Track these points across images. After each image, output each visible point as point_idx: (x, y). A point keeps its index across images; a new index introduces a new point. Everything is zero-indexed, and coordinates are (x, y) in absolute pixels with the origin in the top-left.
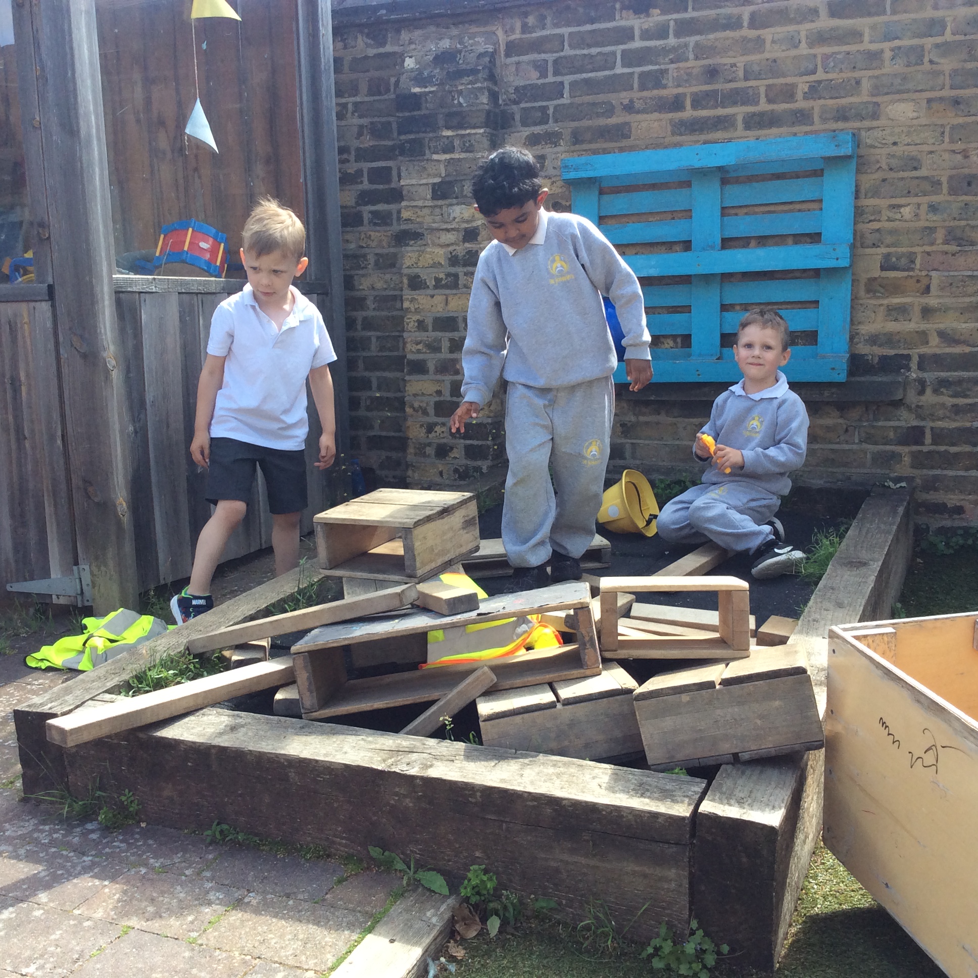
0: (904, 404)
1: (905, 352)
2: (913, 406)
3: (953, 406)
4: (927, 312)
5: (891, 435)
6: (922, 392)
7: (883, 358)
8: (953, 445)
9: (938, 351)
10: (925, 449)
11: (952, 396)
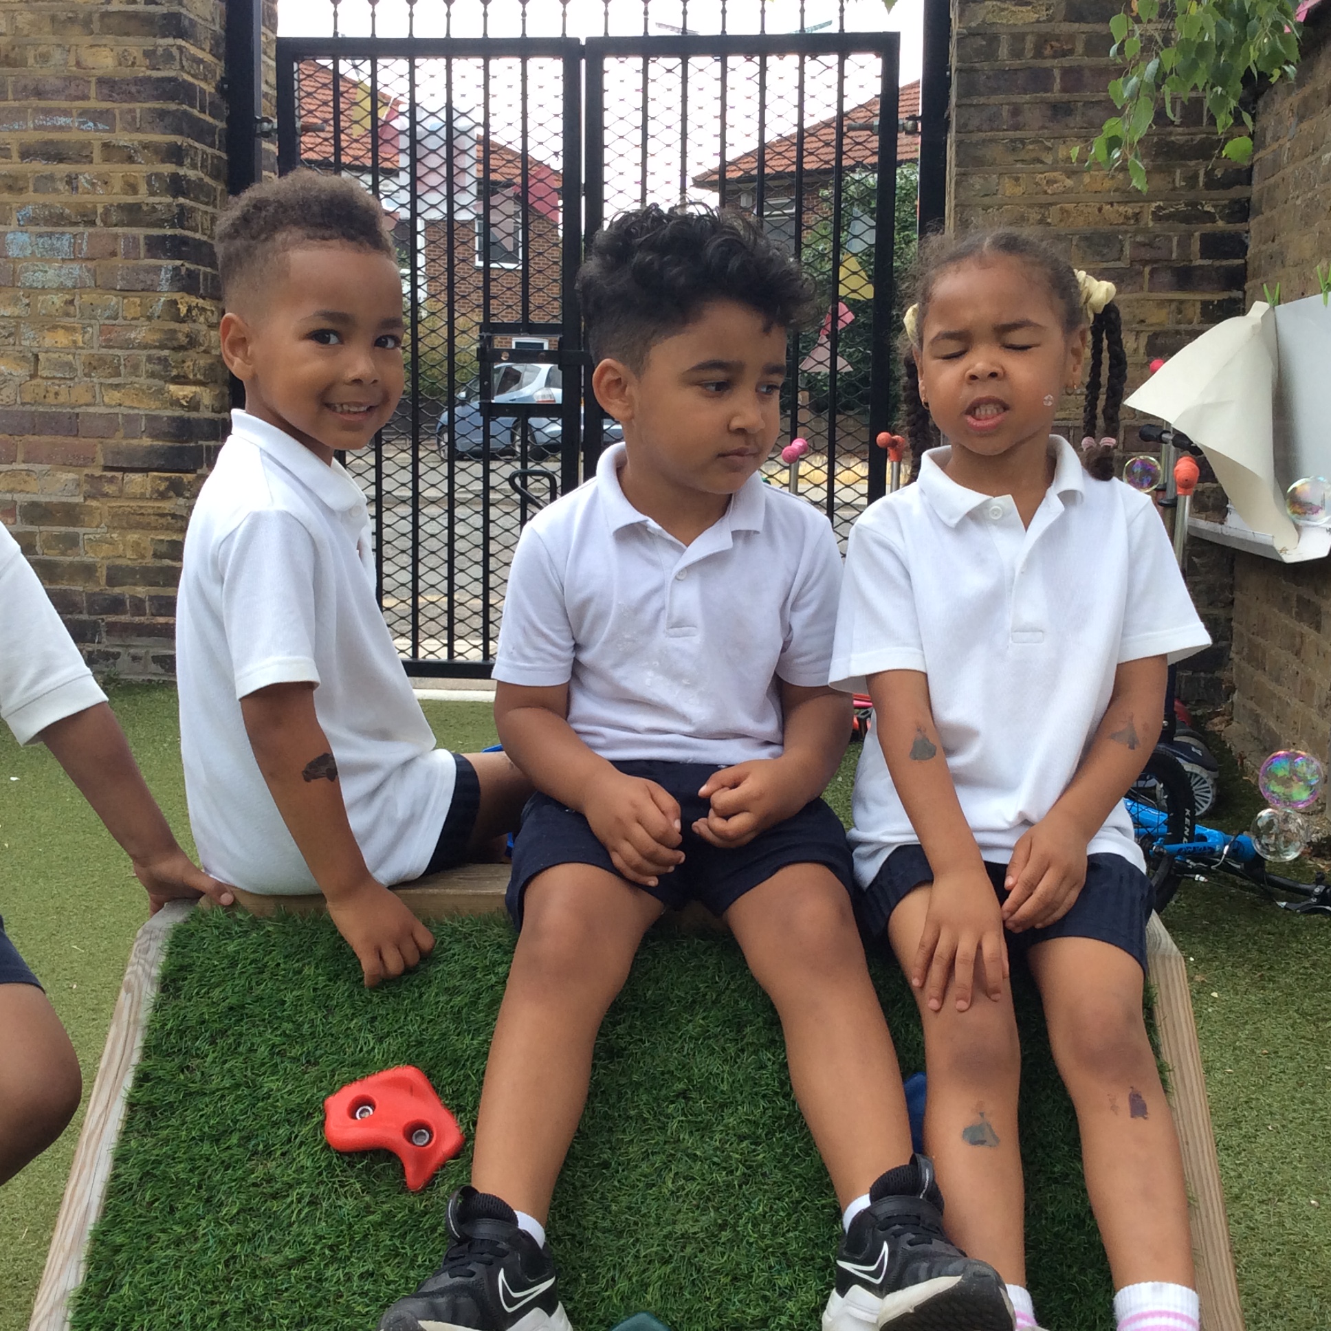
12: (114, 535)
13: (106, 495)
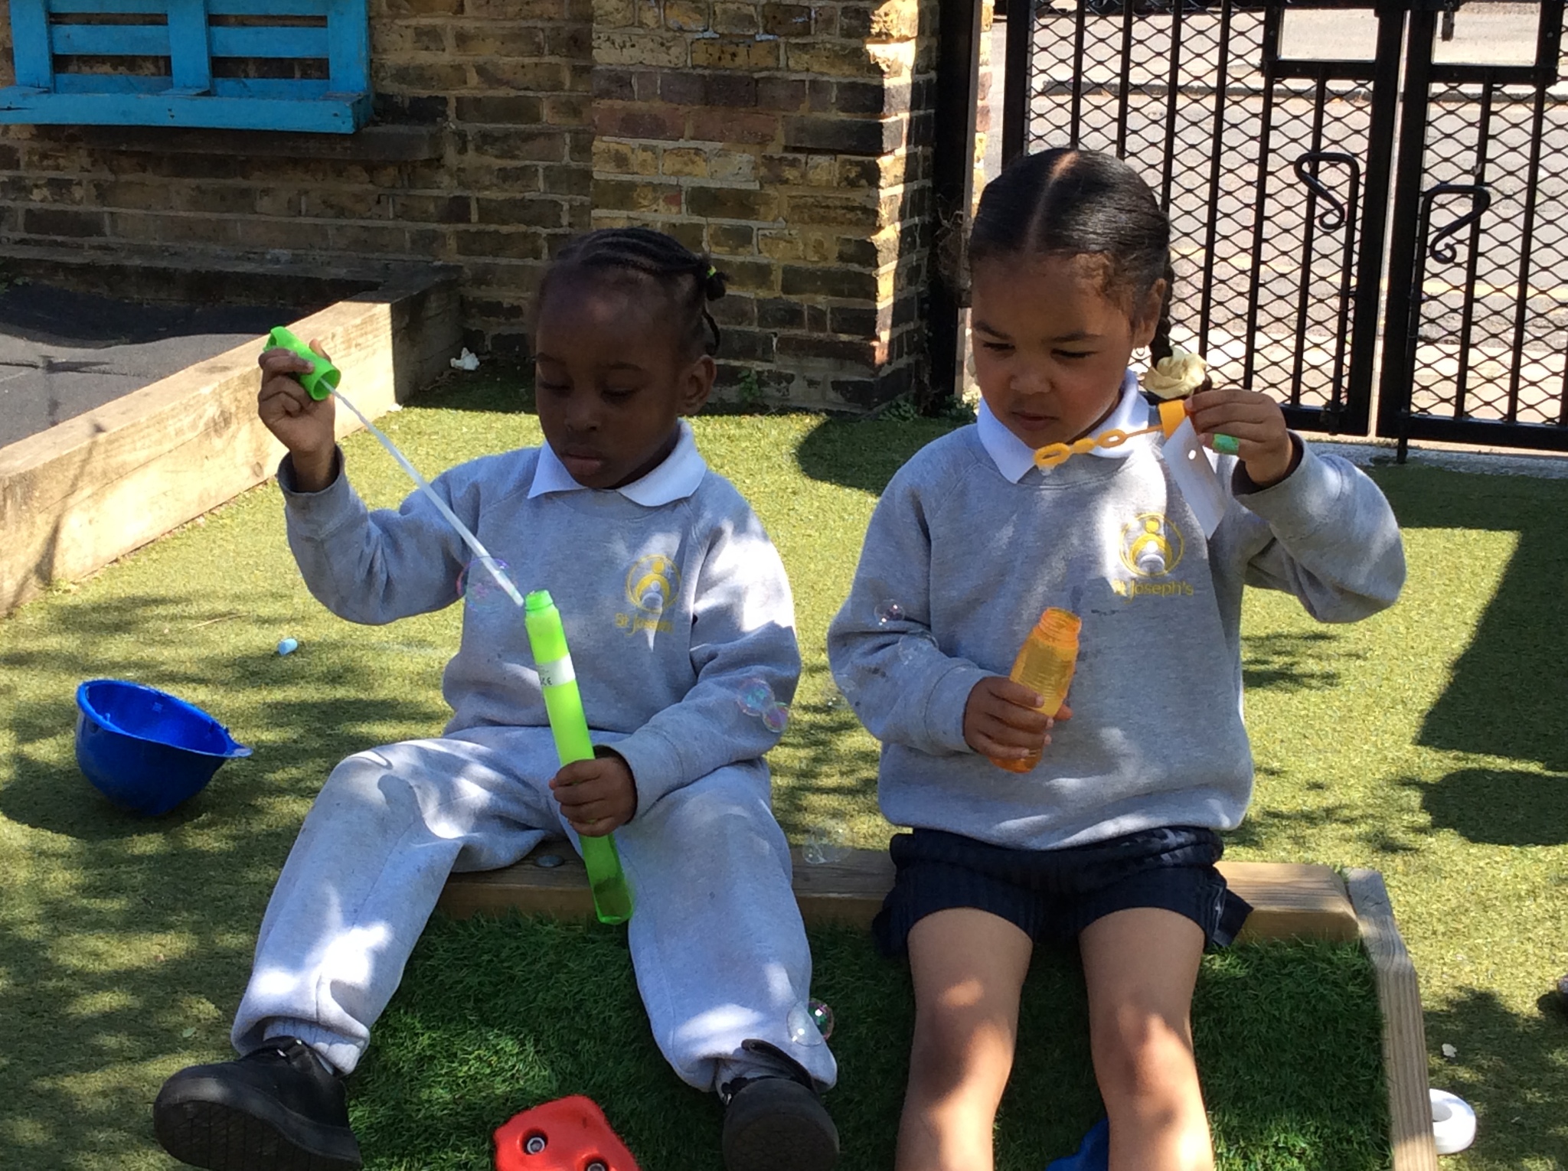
0: (443, 166)
1: (441, 94)
2: (455, 169)
3: (500, 169)
4: (463, 39)
5: (432, 208)
6: (462, 150)
7: (416, 101)
8: (504, 222)
9: (479, 94)
10: (473, 229)
11: (497, 157)
12: (793, 232)
13: (786, 182)
